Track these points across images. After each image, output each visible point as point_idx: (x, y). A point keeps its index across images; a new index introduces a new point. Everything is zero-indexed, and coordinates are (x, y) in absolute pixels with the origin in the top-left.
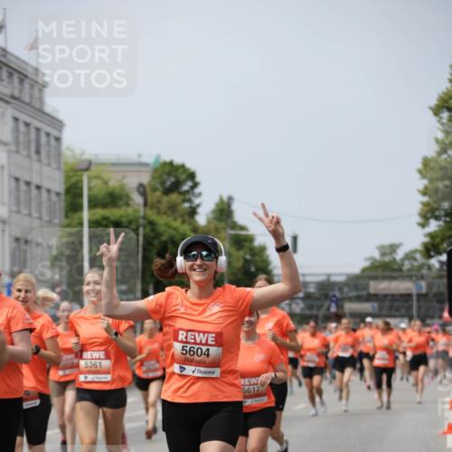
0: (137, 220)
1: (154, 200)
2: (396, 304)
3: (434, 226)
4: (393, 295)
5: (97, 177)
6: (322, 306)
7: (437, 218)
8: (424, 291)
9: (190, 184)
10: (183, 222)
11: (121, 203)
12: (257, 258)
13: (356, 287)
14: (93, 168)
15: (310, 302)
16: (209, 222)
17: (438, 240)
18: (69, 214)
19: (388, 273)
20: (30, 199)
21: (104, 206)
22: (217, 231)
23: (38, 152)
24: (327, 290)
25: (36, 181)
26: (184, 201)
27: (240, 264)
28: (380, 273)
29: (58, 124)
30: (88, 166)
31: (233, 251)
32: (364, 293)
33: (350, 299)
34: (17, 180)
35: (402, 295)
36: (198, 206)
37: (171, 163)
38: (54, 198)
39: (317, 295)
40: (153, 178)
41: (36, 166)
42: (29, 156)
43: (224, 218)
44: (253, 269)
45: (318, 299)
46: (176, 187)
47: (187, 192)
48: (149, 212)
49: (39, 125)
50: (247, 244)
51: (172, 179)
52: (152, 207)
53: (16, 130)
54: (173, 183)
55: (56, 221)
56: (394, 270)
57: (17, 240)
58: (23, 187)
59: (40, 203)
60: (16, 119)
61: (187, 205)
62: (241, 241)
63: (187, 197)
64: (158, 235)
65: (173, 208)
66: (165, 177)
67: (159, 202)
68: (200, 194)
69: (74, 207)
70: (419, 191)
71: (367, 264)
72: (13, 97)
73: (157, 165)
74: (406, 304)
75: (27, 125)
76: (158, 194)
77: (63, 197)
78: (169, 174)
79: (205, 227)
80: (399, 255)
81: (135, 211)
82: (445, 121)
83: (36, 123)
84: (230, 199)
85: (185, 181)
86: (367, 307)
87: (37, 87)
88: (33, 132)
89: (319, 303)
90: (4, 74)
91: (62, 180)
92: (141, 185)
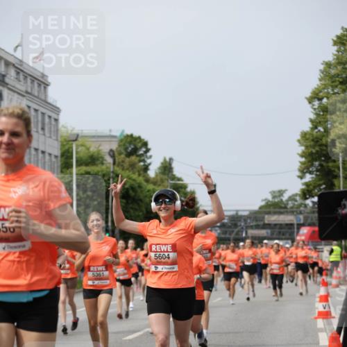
0: (108, 173)
1: (120, 160)
2: (283, 230)
3: (308, 178)
4: (281, 225)
5: (82, 145)
6: (233, 231)
7: (311, 173)
8: (302, 222)
11: (98, 162)
13: (256, 219)
14: (79, 139)
15: (223, 229)
16: (157, 175)
17: (311, 187)
18: (64, 170)
19: (277, 210)
20: (38, 160)
21: (87, 165)
22: (162, 181)
23: (43, 129)
24: (236, 219)
25: (41, 148)
26: (140, 161)
28: (272, 209)
29: (57, 110)
30: (76, 138)
32: (261, 223)
33: (252, 227)
35: (287, 225)
36: (150, 164)
37: (132, 135)
38: (53, 159)
39: (230, 224)
40: (119, 146)
41: (42, 138)
43: (167, 172)
45: (230, 227)
46: (134, 152)
47: (142, 155)
48: (116, 168)
49: (44, 111)
50: (183, 190)
51: (132, 147)
52: (118, 166)
54: (132, 149)
56: (281, 208)
58: (33, 152)
59: (45, 163)
60: (28, 107)
61: (142, 164)
62: (181, 188)
63: (142, 158)
66: (128, 145)
67: (123, 162)
69: (66, 166)
70: (298, 154)
71: (263, 203)
72: (27, 92)
73: (122, 137)
74: (290, 231)
75: (36, 110)
76: (123, 156)
77: (59, 158)
78: (130, 143)
79: (154, 178)
80: (285, 197)
81: (107, 168)
82: (316, 107)
83: (42, 110)
84: (171, 159)
85: (141, 148)
86: (263, 232)
87: (43, 86)
88: (40, 115)
89: (231, 230)
90: (21, 77)
91: (59, 147)
92: (111, 150)
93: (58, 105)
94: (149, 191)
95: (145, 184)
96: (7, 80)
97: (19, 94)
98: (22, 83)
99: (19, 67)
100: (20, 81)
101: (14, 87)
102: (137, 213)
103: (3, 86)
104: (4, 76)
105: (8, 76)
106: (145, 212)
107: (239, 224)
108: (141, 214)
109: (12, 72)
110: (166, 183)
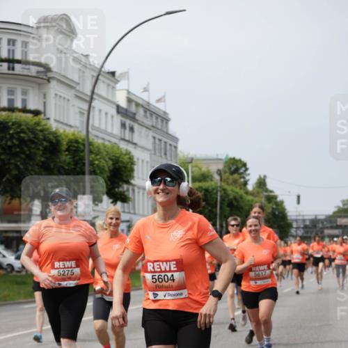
0: (217, 188)
1: (225, 178)
5: (196, 166)
6: (313, 231)
9: (243, 169)
10: (241, 189)
11: (208, 179)
12: (279, 207)
13: (331, 222)
14: (194, 162)
15: (306, 230)
16: (254, 189)
19: (346, 214)
21: (200, 181)
22: (258, 193)
23: (165, 154)
24: (315, 222)
26: (241, 178)
27: (270, 210)
28: (343, 214)
29: (176, 140)
30: (191, 161)
32: (335, 225)
33: (327, 228)
36: (248, 180)
37: (234, 159)
39: (310, 226)
40: (225, 166)
42: (161, 156)
43: (262, 186)
44: (277, 213)
45: (311, 228)
46: (236, 171)
47: (242, 173)
48: (223, 184)
50: (274, 200)
51: (235, 167)
52: (224, 181)
53: (155, 143)
54: (235, 169)
60: (154, 138)
61: (242, 180)
62: (271, 198)
63: (242, 176)
64: (228, 196)
65: (235, 182)
66: (231, 166)
67: (228, 178)
68: (249, 174)
71: (336, 210)
72: (153, 126)
73: (227, 160)
75: (160, 140)
76: (227, 174)
78: (233, 164)
79: (252, 191)
81: (216, 183)
83: (164, 139)
84: (265, 176)
85: (242, 167)
86: (336, 232)
87: (165, 121)
88: (163, 144)
89: (311, 230)
90: (148, 115)
92: (219, 170)
94: (248, 201)
95: (245, 195)
96: (137, 117)
97: (147, 128)
98: (149, 119)
99: (147, 107)
100: (147, 118)
101: (143, 122)
103: (134, 121)
104: (135, 114)
105: (138, 114)
107: (318, 225)
109: (141, 111)
110: (261, 195)
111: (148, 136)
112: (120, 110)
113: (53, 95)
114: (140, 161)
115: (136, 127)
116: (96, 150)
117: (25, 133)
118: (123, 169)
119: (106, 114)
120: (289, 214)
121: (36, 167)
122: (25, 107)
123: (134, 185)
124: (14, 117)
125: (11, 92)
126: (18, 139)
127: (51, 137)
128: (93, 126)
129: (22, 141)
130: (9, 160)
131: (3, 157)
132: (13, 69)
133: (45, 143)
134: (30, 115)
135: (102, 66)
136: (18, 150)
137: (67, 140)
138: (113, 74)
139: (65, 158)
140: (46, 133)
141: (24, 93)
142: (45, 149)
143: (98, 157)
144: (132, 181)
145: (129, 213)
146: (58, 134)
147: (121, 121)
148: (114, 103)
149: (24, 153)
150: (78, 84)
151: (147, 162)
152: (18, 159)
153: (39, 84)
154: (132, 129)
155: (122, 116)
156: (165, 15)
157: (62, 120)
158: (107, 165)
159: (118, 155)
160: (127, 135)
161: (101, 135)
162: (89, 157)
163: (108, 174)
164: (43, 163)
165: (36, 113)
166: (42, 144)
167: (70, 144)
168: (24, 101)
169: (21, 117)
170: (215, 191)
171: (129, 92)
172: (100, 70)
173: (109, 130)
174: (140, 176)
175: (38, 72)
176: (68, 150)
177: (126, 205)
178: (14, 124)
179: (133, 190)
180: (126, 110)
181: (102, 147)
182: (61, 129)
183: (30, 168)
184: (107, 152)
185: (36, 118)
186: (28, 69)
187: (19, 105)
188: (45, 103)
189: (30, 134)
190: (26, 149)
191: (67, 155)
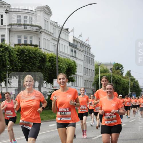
5: (102, 67)
10: (120, 76)
11: (107, 72)
12: (136, 83)
14: (101, 65)
16: (125, 76)
18: (96, 75)
20: (88, 72)
21: (103, 73)
22: (127, 77)
23: (89, 62)
25: (89, 68)
26: (120, 71)
27: (132, 85)
29: (93, 56)
30: (100, 65)
31: (131, 82)
34: (85, 68)
36: (123, 72)
37: (117, 63)
38: (93, 71)
40: (113, 67)
41: (89, 65)
42: (87, 63)
43: (129, 75)
44: (135, 86)
46: (118, 68)
47: (121, 69)
48: (113, 74)
49: (89, 56)
50: (134, 80)
53: (85, 57)
55: (93, 76)
57: (85, 80)
58: (86, 69)
59: (90, 73)
60: (84, 55)
61: (121, 72)
62: (133, 80)
63: (121, 70)
64: (115, 79)
66: (116, 66)
67: (115, 72)
69: (97, 73)
72: (84, 51)
73: (114, 64)
75: (87, 56)
76: (115, 70)
77: (95, 71)
78: (117, 66)
81: (110, 74)
84: (130, 71)
85: (120, 67)
87: (89, 49)
90: (82, 46)
91: (94, 67)
92: (111, 68)
93: (94, 55)
94: (123, 81)
95: (122, 79)
96: (77, 47)
97: (81, 51)
98: (82, 48)
99: (81, 43)
101: (80, 49)
102: (120, 88)
103: (76, 49)
104: (76, 46)
105: (78, 46)
106: (122, 87)
108: (121, 88)
109: (79, 45)
110: (129, 78)
111: (82, 54)
112: (70, 44)
113: (43, 39)
114: (79, 65)
115: (77, 51)
116: (61, 60)
117: (31, 54)
118: (72, 68)
119: (65, 46)
120: (140, 86)
121: (36, 68)
122: (31, 43)
123: (77, 75)
124: (27, 48)
125: (25, 38)
126: (29, 57)
127: (42, 56)
128: (59, 51)
129: (30, 57)
130: (25, 65)
131: (22, 64)
132: (26, 28)
133: (40, 58)
134: (33, 47)
135: (63, 27)
136: (29, 61)
137: (49, 57)
138: (67, 29)
139: (48, 64)
140: (40, 54)
141: (31, 38)
142: (40, 60)
143: (62, 63)
144: (76, 73)
145: (75, 86)
146: (45, 54)
147: (71, 49)
148: (68, 41)
149: (31, 62)
150: (53, 34)
151: (82, 65)
152: (29, 65)
153: (37, 34)
154: (75, 52)
155: (71, 47)
156: (88, 5)
157: (46, 49)
158: (65, 67)
159: (70, 63)
160: (73, 55)
161: (62, 55)
162: (58, 64)
163: (66, 70)
164: (39, 66)
165: (36, 46)
166: (38, 59)
167: (50, 58)
168: (31, 41)
169: (30, 48)
170: (110, 77)
171: (74, 37)
172: (62, 28)
173: (66, 52)
174: (79, 71)
175: (36, 29)
176: (49, 61)
177: (73, 83)
178: (27, 50)
179: (76, 77)
180: (73, 44)
181: (63, 60)
182: (46, 52)
183: (34, 68)
184: (65, 61)
185: (36, 48)
186: (32, 28)
187: (29, 43)
188: (39, 42)
189: (33, 54)
190: (32, 61)
191: (49, 63)
